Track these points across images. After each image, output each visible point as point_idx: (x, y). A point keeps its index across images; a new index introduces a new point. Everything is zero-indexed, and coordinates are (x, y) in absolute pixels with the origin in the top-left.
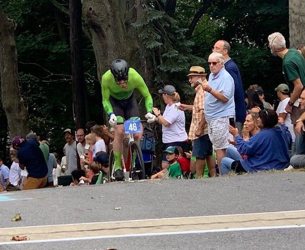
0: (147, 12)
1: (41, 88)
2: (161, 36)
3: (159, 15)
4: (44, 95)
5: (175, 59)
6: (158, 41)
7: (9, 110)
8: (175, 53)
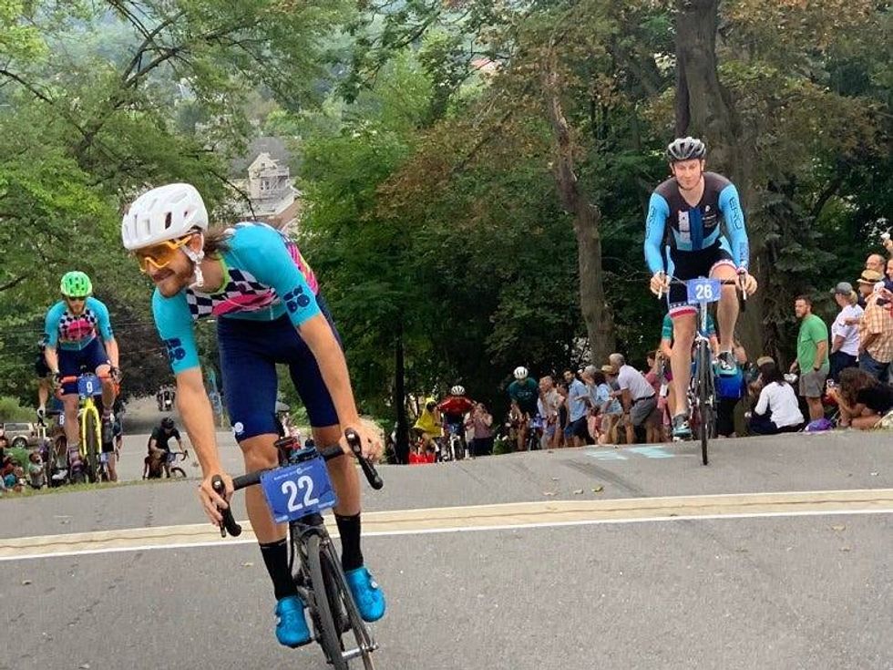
0: (761, 195)
1: (622, 288)
2: (779, 225)
3: (778, 199)
4: (627, 296)
5: (797, 256)
6: (776, 232)
7: (590, 319)
8: (797, 248)
